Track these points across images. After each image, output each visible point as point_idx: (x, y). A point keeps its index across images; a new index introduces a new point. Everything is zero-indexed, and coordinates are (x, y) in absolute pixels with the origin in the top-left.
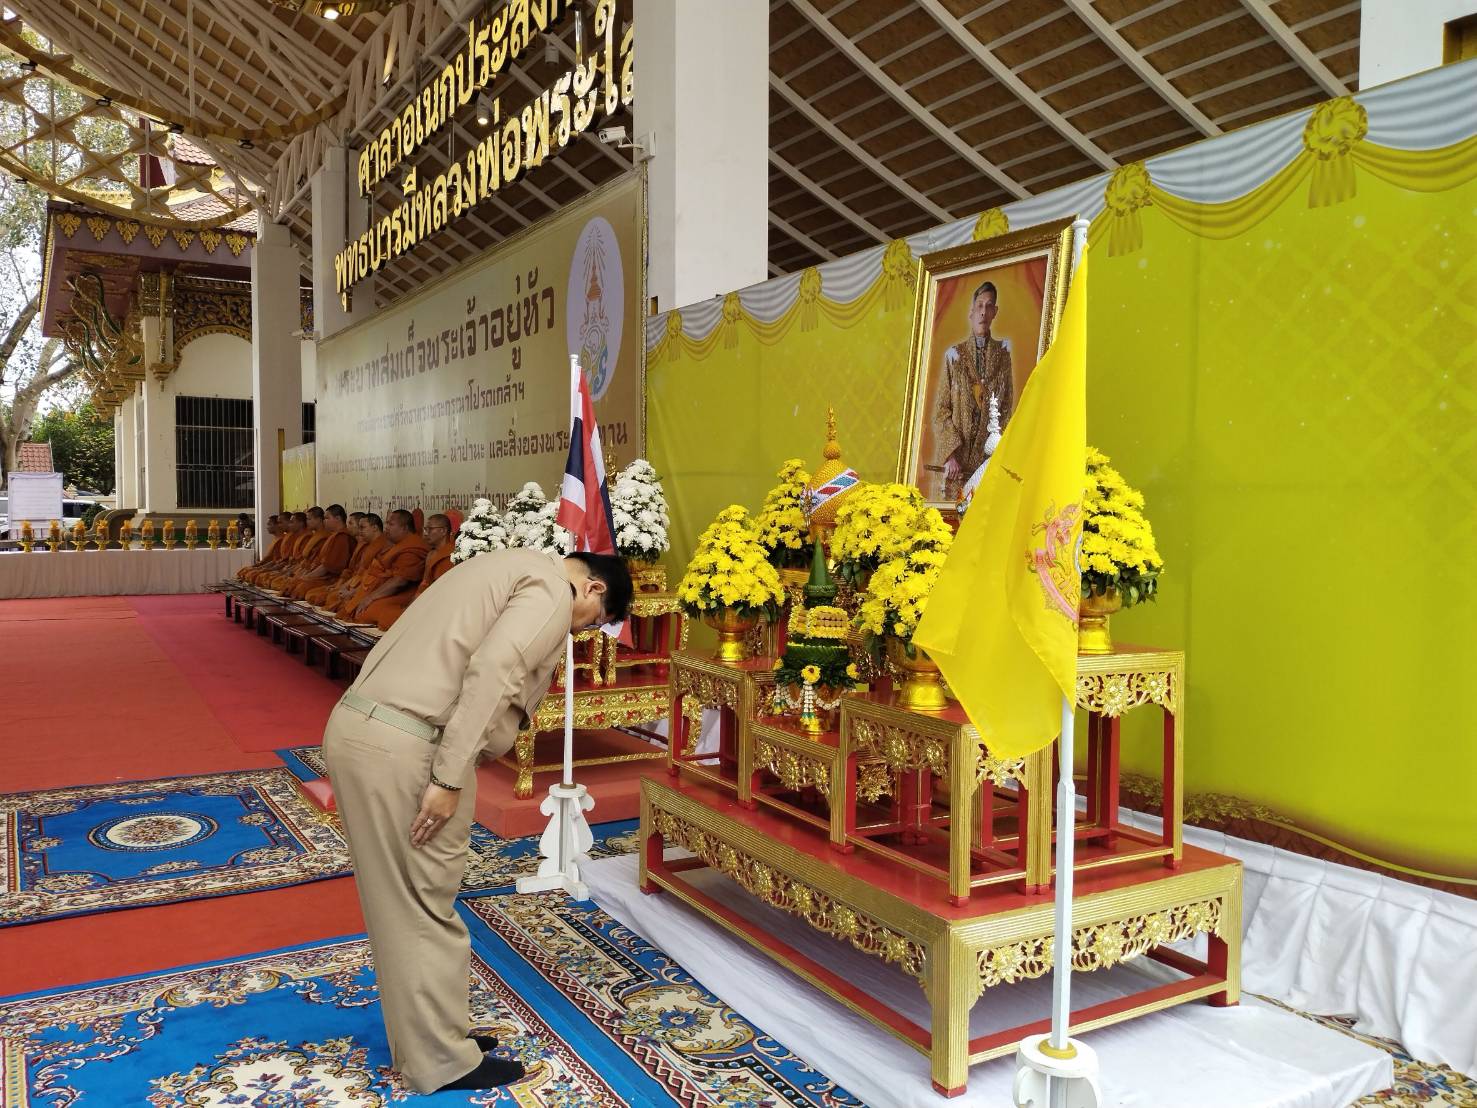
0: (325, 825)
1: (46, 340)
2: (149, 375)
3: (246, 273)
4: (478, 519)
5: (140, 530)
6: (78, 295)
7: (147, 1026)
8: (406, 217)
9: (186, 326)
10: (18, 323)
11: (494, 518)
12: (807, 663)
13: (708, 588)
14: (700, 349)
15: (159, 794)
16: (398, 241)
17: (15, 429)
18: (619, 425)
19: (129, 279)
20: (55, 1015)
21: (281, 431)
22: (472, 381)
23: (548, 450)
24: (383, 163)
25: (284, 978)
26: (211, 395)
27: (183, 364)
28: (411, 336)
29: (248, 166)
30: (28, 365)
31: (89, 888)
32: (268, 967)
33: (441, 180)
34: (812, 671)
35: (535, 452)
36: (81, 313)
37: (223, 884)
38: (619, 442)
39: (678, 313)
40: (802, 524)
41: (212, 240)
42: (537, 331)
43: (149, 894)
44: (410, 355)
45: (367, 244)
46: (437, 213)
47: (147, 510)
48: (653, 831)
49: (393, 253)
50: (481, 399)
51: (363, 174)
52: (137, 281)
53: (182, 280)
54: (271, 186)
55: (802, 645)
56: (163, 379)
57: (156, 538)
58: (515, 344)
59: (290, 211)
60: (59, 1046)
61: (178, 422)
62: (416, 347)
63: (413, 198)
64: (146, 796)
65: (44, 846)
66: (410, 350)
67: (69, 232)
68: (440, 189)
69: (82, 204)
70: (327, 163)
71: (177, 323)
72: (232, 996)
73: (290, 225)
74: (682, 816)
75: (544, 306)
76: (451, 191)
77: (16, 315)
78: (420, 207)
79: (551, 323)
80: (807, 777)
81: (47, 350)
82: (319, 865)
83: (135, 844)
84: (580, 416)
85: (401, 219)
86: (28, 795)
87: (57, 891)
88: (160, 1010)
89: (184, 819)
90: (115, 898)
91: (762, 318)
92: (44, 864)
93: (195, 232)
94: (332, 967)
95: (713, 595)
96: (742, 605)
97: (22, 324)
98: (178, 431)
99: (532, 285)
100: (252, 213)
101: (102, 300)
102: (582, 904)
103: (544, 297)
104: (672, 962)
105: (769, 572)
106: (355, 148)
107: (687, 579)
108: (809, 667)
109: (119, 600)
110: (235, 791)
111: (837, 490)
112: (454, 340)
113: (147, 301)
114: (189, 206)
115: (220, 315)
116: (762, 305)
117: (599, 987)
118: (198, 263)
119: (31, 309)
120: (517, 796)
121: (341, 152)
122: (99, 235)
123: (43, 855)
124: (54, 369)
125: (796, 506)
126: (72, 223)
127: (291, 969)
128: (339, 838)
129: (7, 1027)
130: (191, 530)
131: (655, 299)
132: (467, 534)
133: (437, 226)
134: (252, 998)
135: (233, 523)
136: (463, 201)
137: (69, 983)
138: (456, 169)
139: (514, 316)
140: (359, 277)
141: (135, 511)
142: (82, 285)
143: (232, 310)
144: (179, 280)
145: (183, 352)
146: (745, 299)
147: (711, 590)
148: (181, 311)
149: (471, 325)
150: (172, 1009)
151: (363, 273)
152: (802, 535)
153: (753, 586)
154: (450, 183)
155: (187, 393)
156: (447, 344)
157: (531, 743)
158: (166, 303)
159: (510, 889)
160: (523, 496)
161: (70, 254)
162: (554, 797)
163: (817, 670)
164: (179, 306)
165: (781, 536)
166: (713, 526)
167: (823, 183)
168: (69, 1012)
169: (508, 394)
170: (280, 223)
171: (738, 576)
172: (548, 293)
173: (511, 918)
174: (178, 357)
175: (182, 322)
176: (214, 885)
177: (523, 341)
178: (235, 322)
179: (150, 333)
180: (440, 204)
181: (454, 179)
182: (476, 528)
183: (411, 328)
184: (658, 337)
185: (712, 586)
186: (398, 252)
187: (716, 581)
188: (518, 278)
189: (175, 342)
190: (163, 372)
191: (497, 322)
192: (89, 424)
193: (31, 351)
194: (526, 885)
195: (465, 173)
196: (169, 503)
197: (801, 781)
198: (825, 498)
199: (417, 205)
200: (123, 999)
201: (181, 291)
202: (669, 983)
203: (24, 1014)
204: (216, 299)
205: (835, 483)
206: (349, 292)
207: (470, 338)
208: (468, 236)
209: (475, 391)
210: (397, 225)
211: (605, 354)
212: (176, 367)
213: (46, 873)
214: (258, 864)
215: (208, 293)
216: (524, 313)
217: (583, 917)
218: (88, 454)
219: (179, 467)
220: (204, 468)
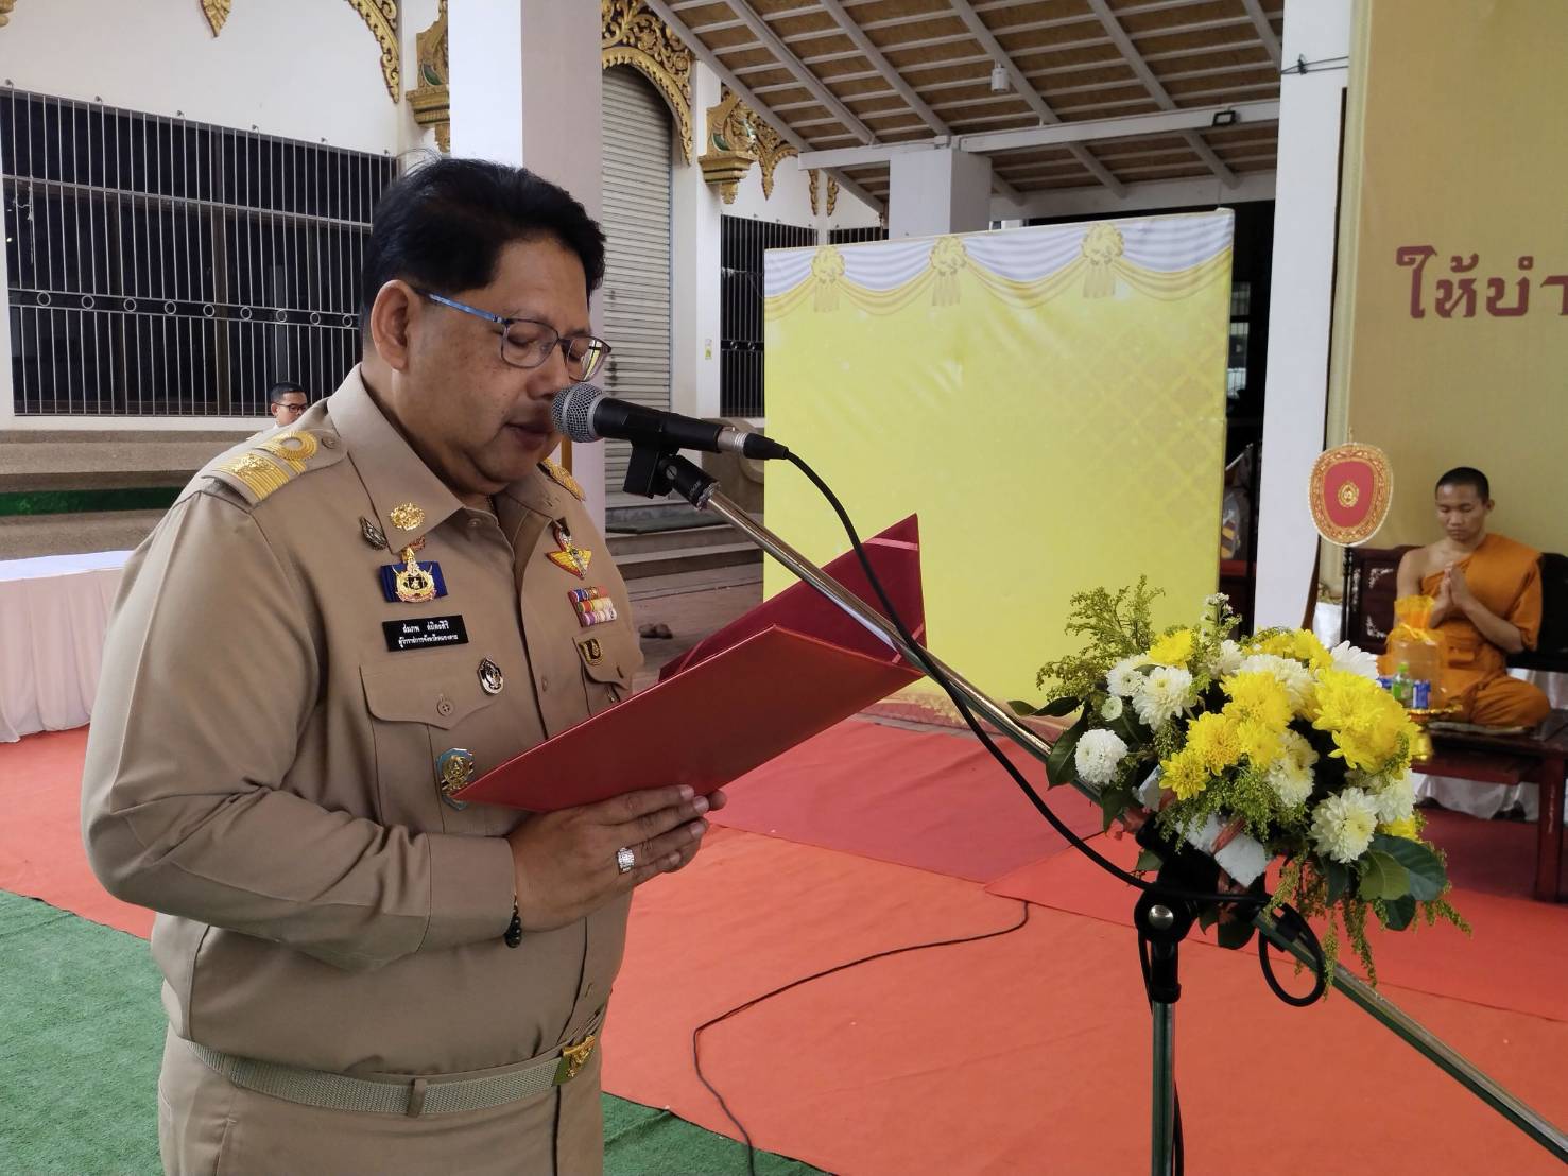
219: (14, 296)
220: (75, 301)
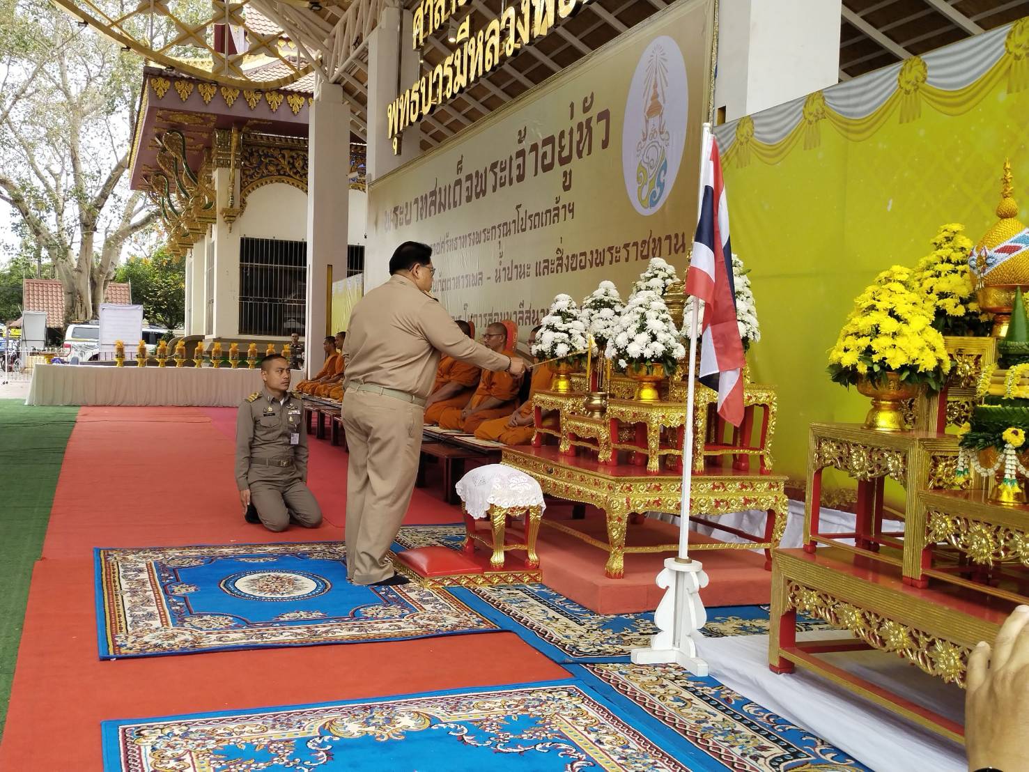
0: (426, 590)
1: (132, 193)
2: (219, 218)
3: (303, 130)
4: (559, 313)
5: (209, 353)
6: (164, 150)
7: (318, 752)
8: (458, 63)
9: (251, 177)
10: (110, 179)
11: (574, 312)
12: (1010, 426)
13: (869, 351)
14: (776, 152)
15: (271, 555)
16: (449, 85)
17: (103, 270)
18: (677, 236)
19: (205, 136)
20: (230, 734)
21: (330, 266)
22: (519, 207)
23: (597, 265)
24: (437, 15)
25: (434, 720)
26: (270, 237)
27: (247, 209)
28: (459, 170)
29: (309, 32)
30: (116, 214)
31: (231, 627)
32: (416, 708)
33: (494, 25)
34: (1016, 433)
35: (583, 268)
36: (165, 166)
37: (351, 633)
38: (676, 251)
39: (751, 119)
40: (964, 292)
41: (275, 99)
42: (589, 153)
43: (286, 636)
44: (458, 188)
45: (419, 91)
46: (489, 55)
47: (214, 336)
48: (788, 608)
49: (444, 97)
50: (528, 221)
51: (418, 30)
52: (211, 137)
53: (249, 136)
54: (329, 49)
55: (1000, 406)
56: (231, 222)
57: (224, 360)
58: (566, 167)
59: (345, 71)
60: (241, 764)
61: (242, 260)
62: (464, 180)
63: (466, 44)
64: (260, 556)
65: (183, 591)
66: (458, 182)
67: (161, 94)
68: (493, 33)
69: (172, 68)
70: (382, 23)
71: (244, 174)
72: (388, 733)
73: (343, 84)
74: (827, 590)
75: (598, 129)
76: (504, 35)
77: (108, 173)
78: (472, 53)
79: (605, 144)
80: (1006, 549)
81: (132, 202)
82: (433, 623)
83: (262, 595)
84: (711, 184)
85: (453, 66)
86: (161, 550)
87: (204, 628)
88: (326, 738)
89: (299, 577)
90: (257, 638)
91: (852, 114)
92: (188, 606)
93: (263, 92)
94: (475, 714)
95: (875, 358)
96: (911, 368)
97: (113, 181)
98: (242, 268)
99: (586, 110)
100: (310, 74)
101: (184, 154)
102: (702, 679)
103: (599, 119)
104: (823, 742)
105: (935, 337)
106: (408, 8)
107: (841, 344)
108: (1012, 429)
109: (192, 410)
110: (337, 557)
111: (1018, 248)
112: (503, 170)
113: (220, 154)
114: (256, 72)
115: (279, 167)
116: (852, 101)
117: (755, 758)
118: (264, 120)
119: (121, 167)
120: (608, 575)
121: (395, 12)
122: (184, 96)
123: (185, 598)
124: (135, 220)
125: (955, 272)
126: (163, 84)
127: (437, 711)
128: (443, 602)
129: (191, 742)
130: (253, 352)
131: (723, 110)
132: (548, 327)
133: (488, 68)
134: (408, 734)
135: (287, 347)
136: (516, 42)
137: (238, 707)
138: (511, 12)
139: (566, 142)
140: (410, 122)
141: (203, 337)
142: (169, 141)
143: (289, 163)
144: (246, 137)
145: (248, 199)
146: (831, 98)
147: (874, 353)
148: (247, 163)
149: (521, 154)
150: (337, 739)
151: (414, 118)
152: (963, 302)
153: (922, 349)
154: (503, 27)
155: (249, 236)
156: (495, 174)
157: (624, 524)
158: (236, 156)
159: (626, 659)
160: (599, 294)
161: (160, 113)
162: (671, 570)
163: (1022, 433)
164: (246, 158)
165: (940, 303)
166: (870, 289)
167: (864, 13)
168: (241, 733)
169: (557, 215)
170: (335, 83)
171: (905, 339)
172: (604, 115)
173: (637, 685)
174: (243, 203)
175: (247, 172)
176: (342, 633)
177: (575, 164)
178: (291, 174)
179: (221, 180)
180: (493, 47)
181: (508, 21)
182: (557, 321)
183: (460, 162)
184: (725, 146)
185: (875, 348)
186: (449, 96)
187: (879, 344)
188: (572, 105)
189: (241, 190)
190: (232, 216)
191: (548, 148)
192: (161, 267)
193: (119, 204)
194: (640, 656)
195: (519, 14)
196: (231, 329)
197: (997, 554)
198: (1004, 257)
199: (468, 49)
200: (289, 726)
201: (248, 145)
202: (827, 763)
203: (202, 731)
204: (276, 153)
205: (1016, 241)
206: (400, 136)
207: (519, 166)
208: (502, 87)
209: (522, 215)
210: (449, 72)
211: (664, 167)
212: (241, 213)
213: (191, 613)
214: (377, 618)
215: (269, 147)
216: (576, 137)
217: (710, 691)
218: (159, 293)
219: (241, 299)
220: (262, 300)
